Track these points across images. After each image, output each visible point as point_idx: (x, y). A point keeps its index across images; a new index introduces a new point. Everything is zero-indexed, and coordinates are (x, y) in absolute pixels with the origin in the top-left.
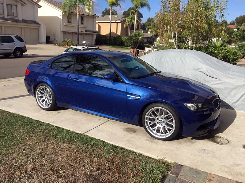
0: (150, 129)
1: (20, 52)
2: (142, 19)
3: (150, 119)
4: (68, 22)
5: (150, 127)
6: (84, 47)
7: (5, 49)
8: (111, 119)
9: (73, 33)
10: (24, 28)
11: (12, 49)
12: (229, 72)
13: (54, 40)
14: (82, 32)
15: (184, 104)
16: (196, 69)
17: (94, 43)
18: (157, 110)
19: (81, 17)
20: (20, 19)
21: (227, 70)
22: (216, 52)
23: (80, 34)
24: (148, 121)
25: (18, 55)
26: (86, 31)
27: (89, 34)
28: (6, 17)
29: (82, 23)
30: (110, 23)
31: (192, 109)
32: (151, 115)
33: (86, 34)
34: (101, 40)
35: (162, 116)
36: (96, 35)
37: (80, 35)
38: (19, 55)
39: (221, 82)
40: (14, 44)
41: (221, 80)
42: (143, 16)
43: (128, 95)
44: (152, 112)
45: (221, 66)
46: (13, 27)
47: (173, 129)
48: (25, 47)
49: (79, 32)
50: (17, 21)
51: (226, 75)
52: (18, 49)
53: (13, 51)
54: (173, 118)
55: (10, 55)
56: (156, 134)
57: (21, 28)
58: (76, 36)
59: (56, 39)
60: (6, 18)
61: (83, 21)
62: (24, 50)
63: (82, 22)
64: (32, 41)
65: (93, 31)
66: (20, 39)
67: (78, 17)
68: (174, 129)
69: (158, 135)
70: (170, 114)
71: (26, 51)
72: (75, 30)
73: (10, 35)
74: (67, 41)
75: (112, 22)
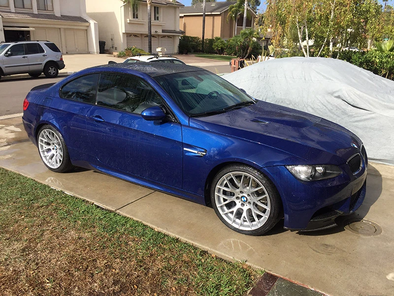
0: (223, 210)
1: (53, 69)
2: (258, 7)
3: (225, 193)
4: (134, 17)
5: (225, 208)
6: (152, 58)
7: (30, 64)
8: (156, 190)
9: (141, 34)
10: (65, 29)
11: (41, 64)
12: (390, 96)
13: (113, 48)
14: (157, 34)
15: (288, 167)
16: (329, 93)
17: (176, 50)
18: (239, 177)
19: (155, 7)
20: (58, 14)
21: (387, 93)
22: (378, 61)
23: (153, 36)
24: (222, 196)
25: (50, 73)
26: (163, 31)
27: (169, 37)
28: (36, 11)
29: (157, 18)
30: (204, 16)
31: (303, 177)
32: (226, 186)
33: (164, 36)
34: (188, 46)
35: (248, 188)
36: (181, 37)
37: (152, 38)
38: (52, 73)
39: (373, 115)
40: (44, 56)
41: (374, 113)
42: (260, 3)
43: (185, 149)
44: (228, 179)
45: (377, 86)
46: (47, 28)
47: (265, 217)
48: (61, 59)
49: (151, 33)
50: (53, 17)
51: (384, 103)
52: (51, 64)
53: (42, 67)
54: (267, 195)
55: (40, 74)
56: (234, 221)
57: (60, 29)
58: (147, 40)
59: (115, 46)
60: (36, 14)
61: (158, 13)
62: (59, 65)
63: (157, 15)
64: (77, 51)
65: (174, 32)
66: (53, 47)
67: (149, 8)
68: (267, 217)
69: (237, 224)
70: (263, 187)
71: (63, 67)
72: (145, 30)
73: (38, 41)
74: (133, 49)
75: (206, 13)
